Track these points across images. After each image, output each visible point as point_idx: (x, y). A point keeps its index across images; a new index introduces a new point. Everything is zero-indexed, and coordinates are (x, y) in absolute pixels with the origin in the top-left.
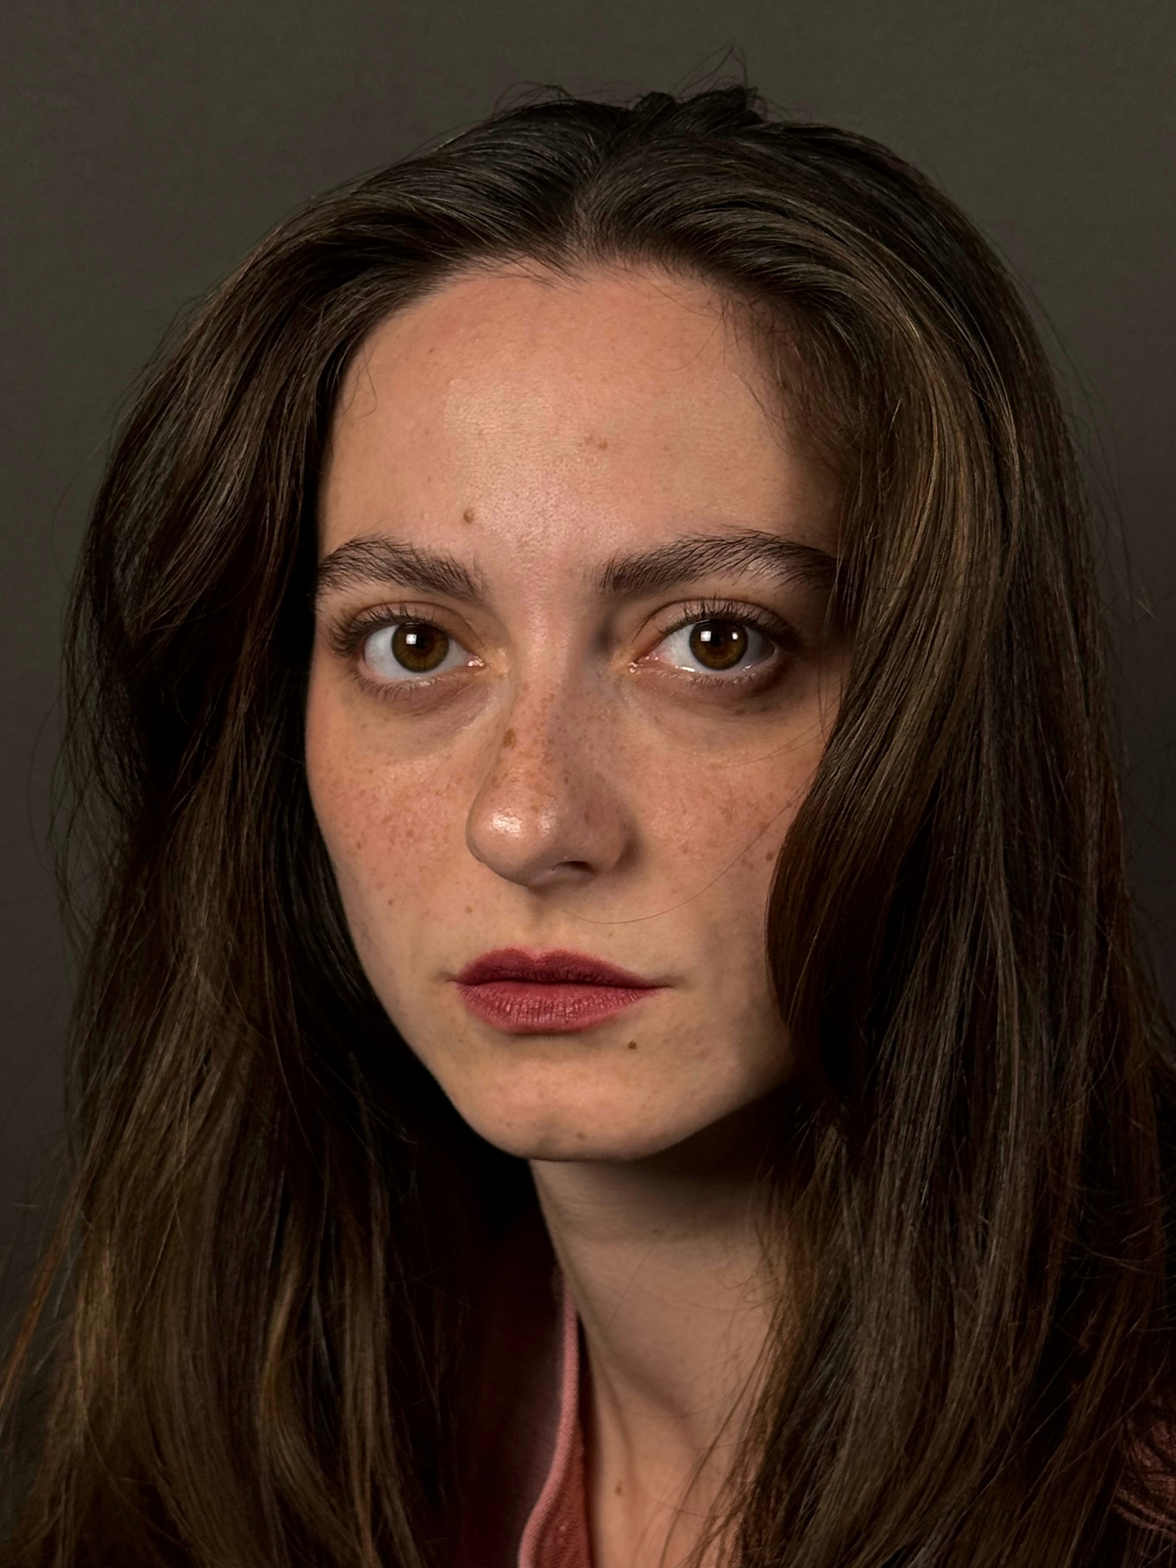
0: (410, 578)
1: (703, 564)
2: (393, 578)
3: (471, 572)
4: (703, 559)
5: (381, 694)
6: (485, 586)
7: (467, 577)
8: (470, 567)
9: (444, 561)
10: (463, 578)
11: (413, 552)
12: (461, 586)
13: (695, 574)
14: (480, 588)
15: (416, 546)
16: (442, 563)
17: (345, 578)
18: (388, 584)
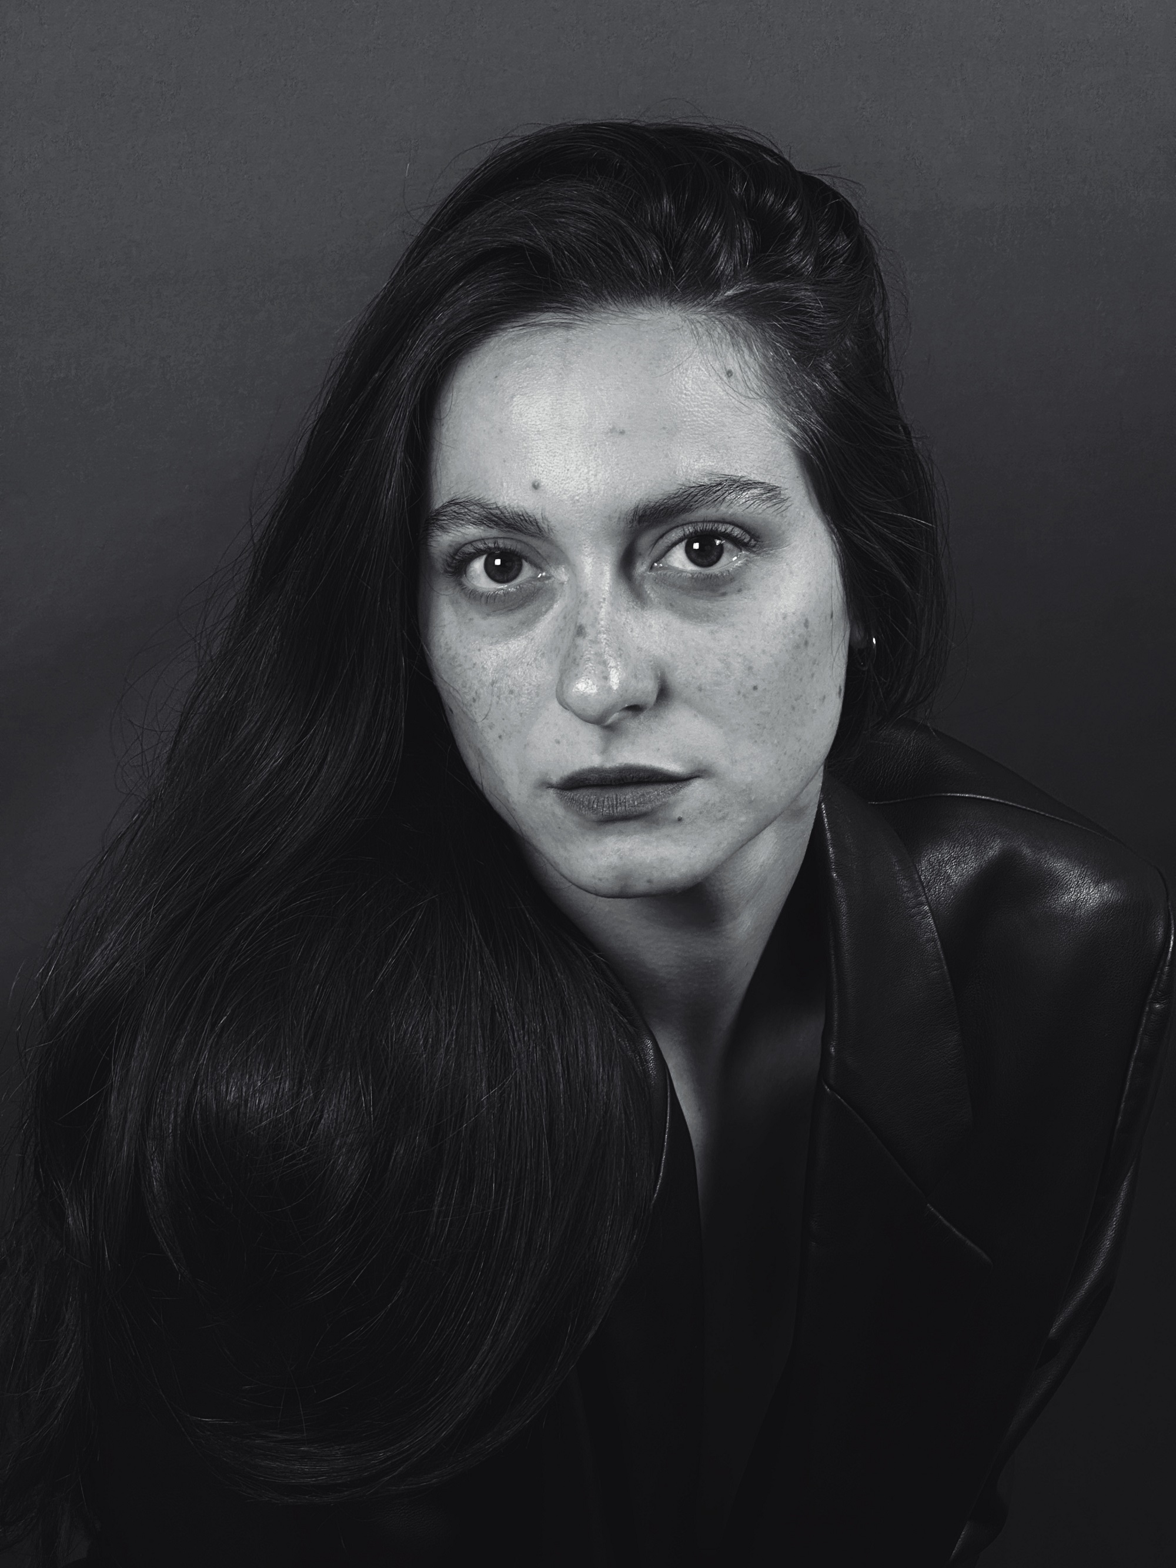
0: (497, 524)
1: (697, 501)
2: (485, 524)
3: (540, 521)
4: (696, 498)
5: (483, 599)
6: (550, 530)
7: (537, 523)
8: (539, 517)
9: (521, 513)
10: (534, 524)
11: (498, 508)
12: (533, 529)
13: (692, 507)
14: (547, 530)
15: (499, 504)
16: (519, 515)
17: (451, 525)
18: (482, 528)
